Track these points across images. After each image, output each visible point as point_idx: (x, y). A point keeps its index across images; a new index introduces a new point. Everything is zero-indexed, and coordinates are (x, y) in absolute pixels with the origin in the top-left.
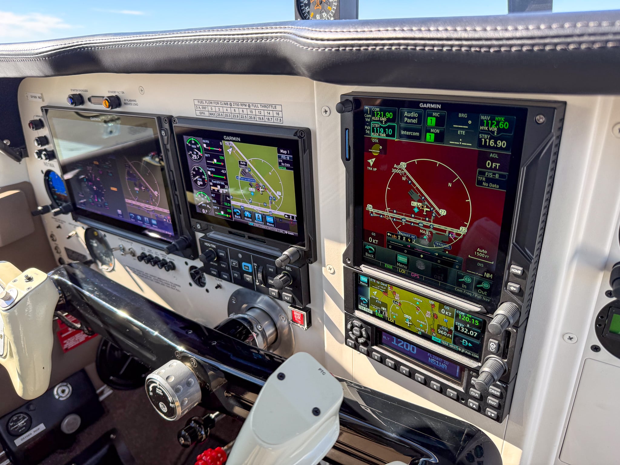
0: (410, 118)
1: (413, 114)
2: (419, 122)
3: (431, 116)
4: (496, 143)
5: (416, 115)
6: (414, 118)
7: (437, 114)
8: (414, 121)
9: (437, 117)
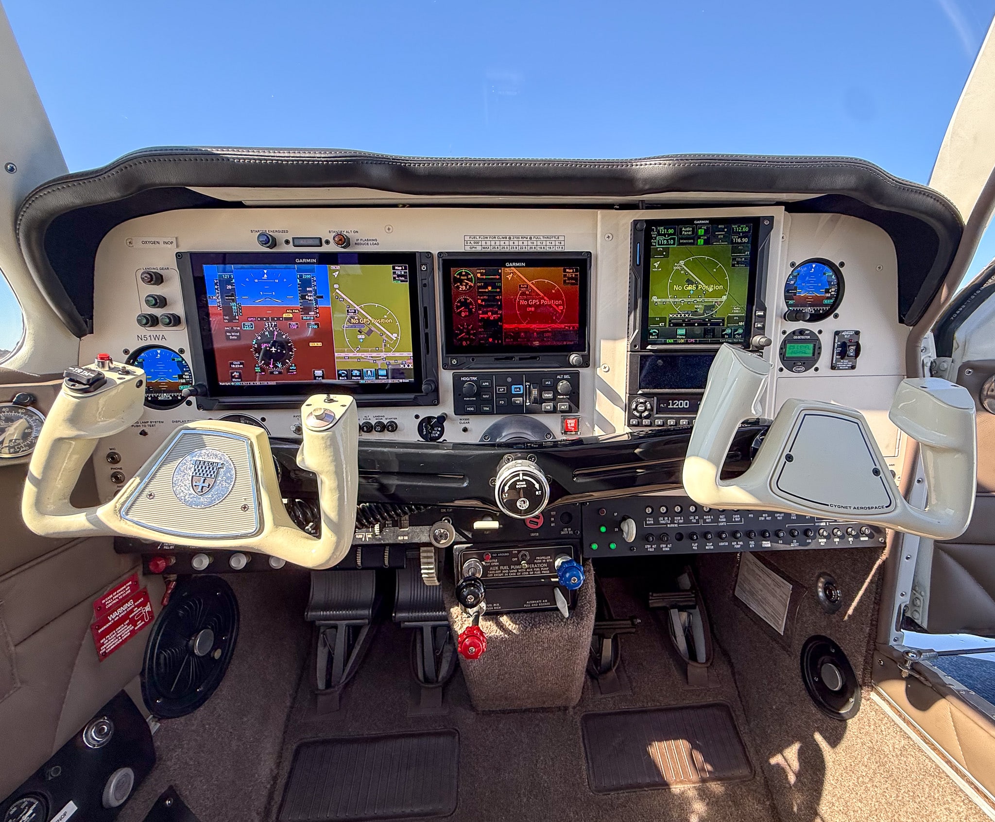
0: (686, 231)
1: (688, 229)
2: (693, 233)
3: (701, 228)
4: (741, 240)
5: (691, 229)
6: (690, 231)
7: (705, 228)
8: (690, 233)
9: (705, 229)
